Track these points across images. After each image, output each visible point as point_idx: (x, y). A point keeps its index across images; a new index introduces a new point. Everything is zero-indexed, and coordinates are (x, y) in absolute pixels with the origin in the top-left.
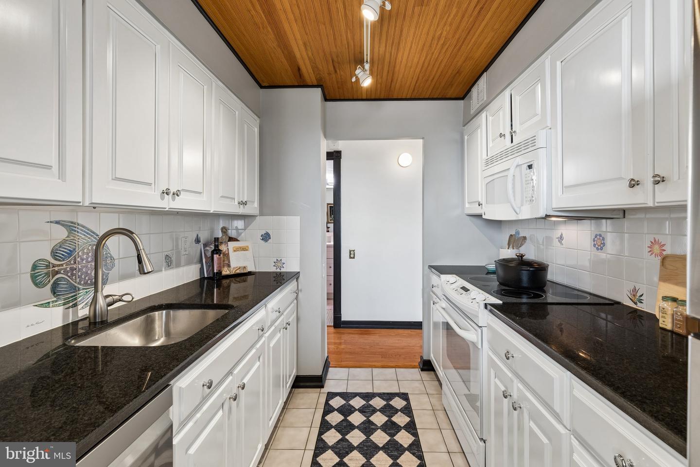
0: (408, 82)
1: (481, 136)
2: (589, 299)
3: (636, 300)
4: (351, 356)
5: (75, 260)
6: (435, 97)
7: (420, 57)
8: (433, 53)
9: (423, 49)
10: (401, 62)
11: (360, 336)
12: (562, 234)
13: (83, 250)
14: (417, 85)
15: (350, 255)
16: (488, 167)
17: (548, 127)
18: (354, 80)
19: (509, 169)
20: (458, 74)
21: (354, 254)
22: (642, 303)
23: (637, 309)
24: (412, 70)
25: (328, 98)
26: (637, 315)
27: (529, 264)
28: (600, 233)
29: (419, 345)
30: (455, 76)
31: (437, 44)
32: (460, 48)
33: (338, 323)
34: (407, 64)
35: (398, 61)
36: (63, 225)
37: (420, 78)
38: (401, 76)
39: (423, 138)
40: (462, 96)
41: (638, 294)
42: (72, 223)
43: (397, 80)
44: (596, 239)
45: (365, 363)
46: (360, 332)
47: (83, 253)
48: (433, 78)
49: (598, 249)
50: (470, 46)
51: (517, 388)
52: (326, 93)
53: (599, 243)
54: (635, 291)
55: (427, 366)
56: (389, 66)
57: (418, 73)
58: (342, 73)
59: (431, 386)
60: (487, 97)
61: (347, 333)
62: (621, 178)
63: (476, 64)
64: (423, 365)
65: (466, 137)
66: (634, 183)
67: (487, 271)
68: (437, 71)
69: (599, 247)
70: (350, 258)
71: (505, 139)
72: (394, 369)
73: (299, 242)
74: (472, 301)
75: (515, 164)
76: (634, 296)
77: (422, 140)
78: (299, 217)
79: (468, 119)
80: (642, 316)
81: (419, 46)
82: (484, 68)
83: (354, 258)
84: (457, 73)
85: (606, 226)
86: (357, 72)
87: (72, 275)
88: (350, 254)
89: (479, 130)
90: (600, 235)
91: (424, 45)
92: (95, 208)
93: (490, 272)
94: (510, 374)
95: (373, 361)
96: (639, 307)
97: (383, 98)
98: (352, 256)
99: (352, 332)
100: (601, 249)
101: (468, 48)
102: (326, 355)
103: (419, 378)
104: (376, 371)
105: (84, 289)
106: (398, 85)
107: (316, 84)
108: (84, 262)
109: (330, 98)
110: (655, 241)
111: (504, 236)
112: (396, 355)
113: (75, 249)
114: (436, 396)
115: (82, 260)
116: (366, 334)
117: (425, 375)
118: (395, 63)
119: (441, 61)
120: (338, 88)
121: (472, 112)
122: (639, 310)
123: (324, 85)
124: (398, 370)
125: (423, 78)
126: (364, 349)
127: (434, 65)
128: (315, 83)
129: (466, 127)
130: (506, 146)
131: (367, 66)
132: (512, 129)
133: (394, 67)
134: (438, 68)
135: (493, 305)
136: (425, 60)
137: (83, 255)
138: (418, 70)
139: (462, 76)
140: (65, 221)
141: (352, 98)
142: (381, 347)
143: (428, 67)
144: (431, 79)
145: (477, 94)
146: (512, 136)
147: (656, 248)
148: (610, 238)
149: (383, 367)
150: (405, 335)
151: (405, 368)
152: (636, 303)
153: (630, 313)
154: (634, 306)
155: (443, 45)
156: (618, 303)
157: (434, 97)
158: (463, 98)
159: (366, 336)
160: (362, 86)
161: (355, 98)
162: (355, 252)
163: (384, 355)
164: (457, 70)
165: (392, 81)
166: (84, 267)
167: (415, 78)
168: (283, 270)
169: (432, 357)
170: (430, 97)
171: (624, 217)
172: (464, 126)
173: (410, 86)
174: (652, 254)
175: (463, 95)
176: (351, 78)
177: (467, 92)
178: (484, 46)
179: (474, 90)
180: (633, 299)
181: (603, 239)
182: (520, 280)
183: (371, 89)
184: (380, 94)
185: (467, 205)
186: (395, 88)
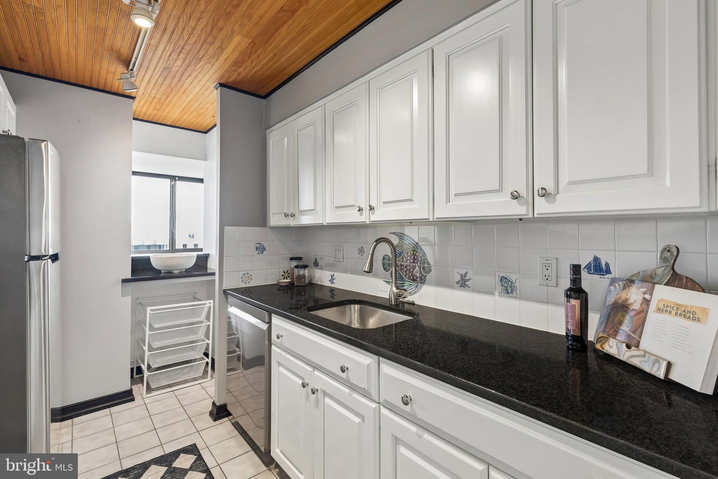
5: (403, 259)
13: (407, 253)
36: (396, 235)
42: (401, 234)
47: (408, 255)
87: (401, 269)
92: (411, 223)
105: (408, 281)
108: (408, 262)
113: (403, 252)
115: (407, 260)
137: (408, 257)
140: (397, 233)
166: (408, 265)
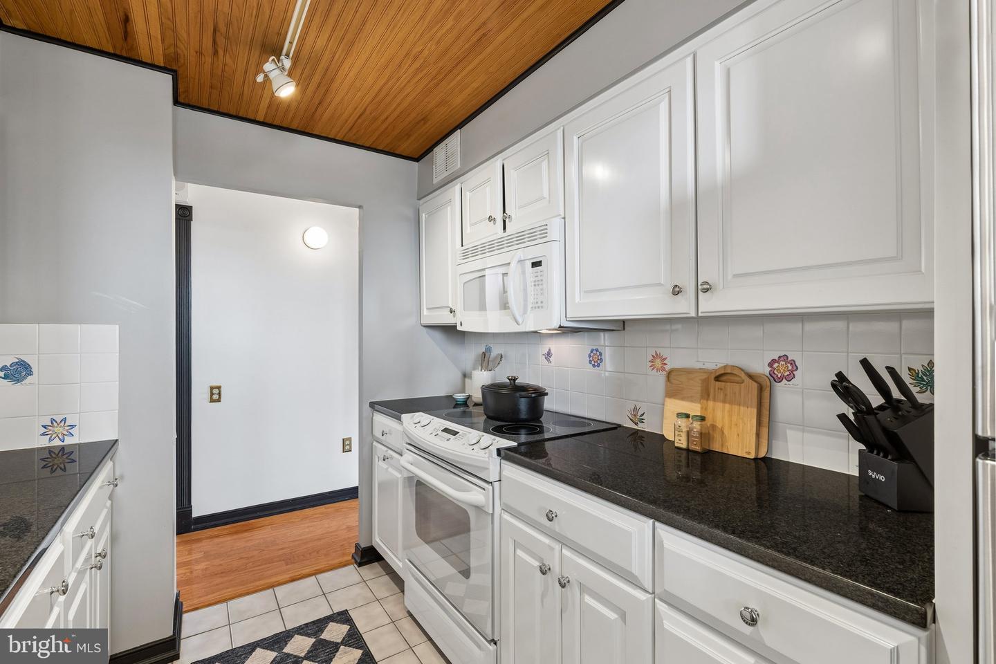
0: (346, 113)
1: (450, 215)
2: (593, 427)
3: (636, 421)
4: (226, 579)
6: (380, 148)
7: (377, 78)
8: (399, 79)
9: (387, 66)
10: (346, 76)
11: (235, 537)
12: (549, 350)
14: (360, 121)
15: (211, 396)
16: (467, 260)
17: (560, 215)
18: (260, 78)
19: (509, 263)
20: (423, 122)
21: (219, 394)
22: (643, 422)
23: (638, 430)
24: (359, 94)
25: (181, 100)
26: (637, 436)
27: (524, 388)
28: (597, 347)
29: (344, 527)
30: (418, 123)
31: (410, 66)
32: (437, 84)
33: (187, 523)
34: (354, 82)
35: (342, 73)
37: (368, 112)
38: (337, 99)
39: (360, 207)
40: (416, 157)
41: (639, 414)
43: (330, 103)
44: (592, 354)
45: (258, 583)
46: (234, 530)
48: (387, 118)
49: (594, 366)
50: (452, 84)
51: (559, 558)
52: (181, 90)
53: (596, 359)
54: (636, 410)
55: (369, 556)
56: (323, 77)
57: (367, 102)
58: (229, 60)
59: (382, 585)
60: (462, 164)
61: (207, 538)
62: (660, 284)
63: (450, 114)
64: (362, 557)
65: (424, 215)
66: (677, 291)
67: (455, 403)
68: (395, 109)
69: (596, 364)
70: (212, 401)
71: (495, 224)
72: (314, 577)
73: (118, 379)
74: (472, 447)
75: (516, 259)
76: (635, 415)
77: (358, 209)
78: (117, 326)
79: (426, 190)
80: (643, 437)
81: (383, 60)
82: (458, 123)
83: (219, 400)
84: (423, 119)
85: (604, 340)
86: (268, 66)
88: (212, 394)
89: (449, 208)
90: (597, 350)
91: (390, 61)
93: (458, 404)
94: (546, 540)
95: (272, 576)
96: (641, 427)
97: (294, 128)
98: (216, 397)
99: (216, 533)
100: (598, 365)
101: (449, 87)
102: (175, 592)
103: (357, 578)
104: (281, 591)
106: (327, 115)
107: (162, 65)
109: (187, 101)
110: (656, 354)
111: (470, 354)
112: (310, 554)
114: (390, 598)
116: (246, 531)
117: (369, 572)
118: (336, 74)
119: (407, 96)
120: (211, 87)
121: (435, 181)
122: (640, 430)
123: (180, 72)
124: (320, 576)
125: (371, 114)
126: (248, 558)
127: (395, 97)
128: (160, 61)
129: (421, 202)
130: (496, 234)
131: (287, 63)
132: (504, 212)
133: (332, 81)
134: (399, 104)
135: (509, 449)
136: (384, 84)
138: (368, 99)
139: (427, 125)
141: (234, 114)
142: (281, 547)
143: (384, 98)
144: (382, 118)
145: (444, 157)
146: (504, 222)
147: (658, 363)
148: (608, 354)
149: (293, 580)
150: (317, 516)
151: (331, 570)
152: (636, 424)
153: (631, 435)
154: (635, 427)
155: (419, 70)
156: (619, 426)
157: (378, 148)
158: (417, 160)
159: (246, 534)
160: (276, 94)
161: (240, 115)
162: (222, 389)
163: (289, 559)
164: (423, 116)
165: (319, 104)
167: (359, 111)
168: (69, 441)
169: (378, 540)
170: (371, 146)
171: (624, 329)
172: (419, 199)
173: (347, 121)
174: (653, 369)
175: (420, 155)
176: (256, 74)
177: (425, 152)
178: (468, 91)
179: (439, 152)
180: (634, 419)
181: (601, 354)
182: (516, 410)
183: (289, 106)
184: (292, 120)
185: (425, 312)
186: (322, 115)
